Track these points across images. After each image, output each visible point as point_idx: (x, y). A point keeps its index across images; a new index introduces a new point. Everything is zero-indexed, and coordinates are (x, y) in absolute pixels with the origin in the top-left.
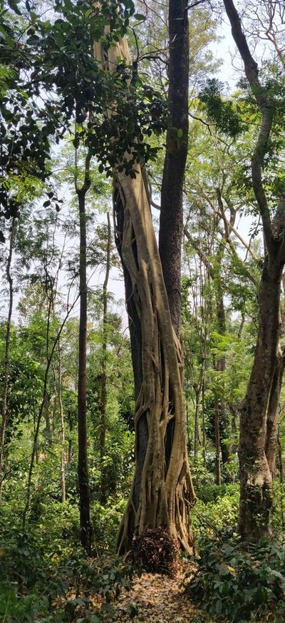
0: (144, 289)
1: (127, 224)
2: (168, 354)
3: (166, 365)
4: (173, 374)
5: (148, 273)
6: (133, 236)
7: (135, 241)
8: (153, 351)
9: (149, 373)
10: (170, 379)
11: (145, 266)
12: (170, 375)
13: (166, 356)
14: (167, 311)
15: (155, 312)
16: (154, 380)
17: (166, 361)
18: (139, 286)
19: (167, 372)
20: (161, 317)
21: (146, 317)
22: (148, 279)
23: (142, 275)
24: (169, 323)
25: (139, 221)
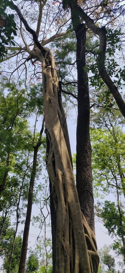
0: (59, 189)
1: (51, 150)
2: (78, 239)
3: (76, 250)
4: (83, 259)
5: (62, 178)
6: (53, 157)
7: (55, 159)
8: (64, 236)
9: (60, 257)
10: (80, 264)
11: (60, 173)
12: (80, 260)
13: (76, 241)
14: (77, 204)
15: (67, 204)
16: (63, 264)
17: (76, 245)
18: (56, 187)
19: (77, 257)
20: (72, 208)
21: (59, 209)
22: (62, 181)
23: (58, 179)
24: (79, 213)
25: (56, 147)
